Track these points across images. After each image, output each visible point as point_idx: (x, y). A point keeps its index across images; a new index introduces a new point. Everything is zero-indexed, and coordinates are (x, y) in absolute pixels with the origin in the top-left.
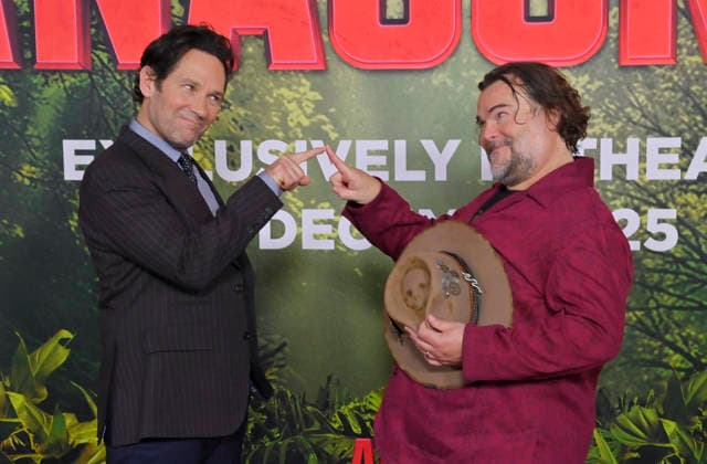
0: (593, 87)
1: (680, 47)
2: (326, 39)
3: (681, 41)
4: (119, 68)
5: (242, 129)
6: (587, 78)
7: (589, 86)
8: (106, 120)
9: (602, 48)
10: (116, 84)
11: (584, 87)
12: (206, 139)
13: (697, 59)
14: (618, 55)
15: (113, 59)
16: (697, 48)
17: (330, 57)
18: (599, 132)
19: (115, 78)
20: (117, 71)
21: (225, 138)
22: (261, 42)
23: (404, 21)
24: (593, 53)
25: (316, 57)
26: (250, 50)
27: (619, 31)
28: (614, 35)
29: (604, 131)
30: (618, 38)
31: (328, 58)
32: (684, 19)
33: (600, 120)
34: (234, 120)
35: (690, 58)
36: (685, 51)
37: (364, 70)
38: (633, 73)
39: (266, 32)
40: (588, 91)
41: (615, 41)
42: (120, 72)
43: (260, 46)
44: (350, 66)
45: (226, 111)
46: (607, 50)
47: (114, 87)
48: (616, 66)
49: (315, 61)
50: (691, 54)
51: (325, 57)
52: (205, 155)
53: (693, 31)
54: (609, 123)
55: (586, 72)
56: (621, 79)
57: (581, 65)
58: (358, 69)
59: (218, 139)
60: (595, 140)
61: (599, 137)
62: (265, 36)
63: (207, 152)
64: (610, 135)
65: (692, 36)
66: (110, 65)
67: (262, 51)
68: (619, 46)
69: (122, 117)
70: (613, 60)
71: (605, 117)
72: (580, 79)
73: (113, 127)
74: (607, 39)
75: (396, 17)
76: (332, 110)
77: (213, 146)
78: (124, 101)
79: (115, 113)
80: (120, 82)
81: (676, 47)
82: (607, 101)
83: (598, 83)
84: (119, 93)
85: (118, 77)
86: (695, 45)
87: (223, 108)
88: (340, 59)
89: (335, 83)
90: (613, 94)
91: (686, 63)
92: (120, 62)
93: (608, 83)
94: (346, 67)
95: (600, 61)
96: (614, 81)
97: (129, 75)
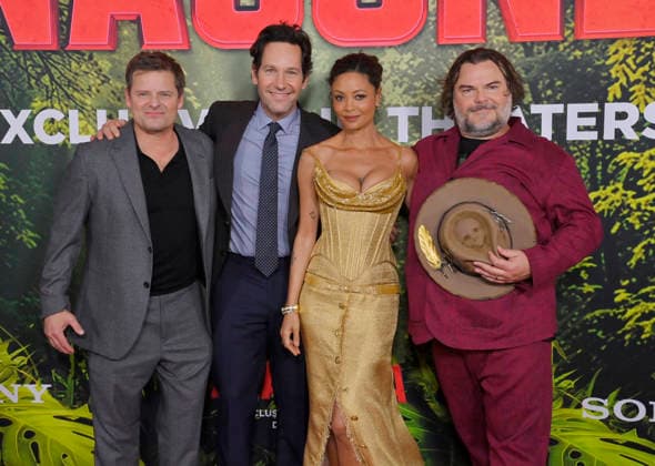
0: (415, 63)
1: (489, 28)
2: (189, 23)
3: (490, 23)
4: (15, 48)
5: (119, 99)
6: (410, 55)
7: (411, 62)
8: (5, 92)
9: (423, 30)
10: (12, 62)
11: (408, 63)
12: (89, 108)
13: (504, 38)
14: (437, 35)
15: (10, 40)
16: (504, 29)
17: (194, 39)
18: (420, 101)
19: (11, 56)
20: (14, 51)
21: (105, 108)
22: (135, 26)
23: (256, 8)
24: (415, 34)
25: (181, 39)
26: (126, 32)
27: (437, 15)
28: (433, 19)
29: (424, 100)
30: (437, 21)
31: (191, 40)
32: (492, 4)
33: (421, 91)
34: (113, 92)
35: (497, 38)
36: (493, 31)
37: (223, 50)
38: (450, 51)
39: (139, 18)
40: (411, 66)
41: (433, 22)
42: (16, 52)
43: (133, 30)
44: (211, 46)
45: (106, 84)
46: (427, 31)
47: (12, 65)
48: (435, 45)
49: (181, 42)
50: (498, 34)
51: (188, 38)
52: (89, 122)
53: (500, 15)
54: (429, 93)
55: (409, 51)
56: (439, 56)
57: (405, 44)
58: (217, 49)
59: (99, 108)
60: (417, 109)
61: (420, 106)
62: (137, 21)
63: (91, 120)
64: (430, 104)
65: (499, 19)
66: (8, 46)
67: (135, 34)
68: (437, 28)
69: (18, 89)
70: (432, 40)
71: (425, 89)
72: (405, 56)
73: (11, 99)
74: (427, 22)
75: (248, 4)
76: (195, 84)
77: (95, 115)
78: (20, 76)
79: (13, 87)
80: (16, 60)
81: (486, 28)
82: (427, 75)
83: (420, 60)
84: (16, 70)
85: (15, 56)
86: (502, 27)
87: (103, 82)
88: (202, 41)
89: (197, 61)
90: (432, 69)
91: (495, 42)
92: (16, 42)
93: (428, 59)
94: (206, 47)
95: (420, 41)
96: (432, 58)
97: (25, 56)
